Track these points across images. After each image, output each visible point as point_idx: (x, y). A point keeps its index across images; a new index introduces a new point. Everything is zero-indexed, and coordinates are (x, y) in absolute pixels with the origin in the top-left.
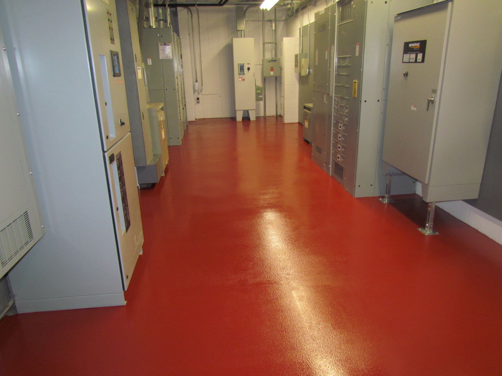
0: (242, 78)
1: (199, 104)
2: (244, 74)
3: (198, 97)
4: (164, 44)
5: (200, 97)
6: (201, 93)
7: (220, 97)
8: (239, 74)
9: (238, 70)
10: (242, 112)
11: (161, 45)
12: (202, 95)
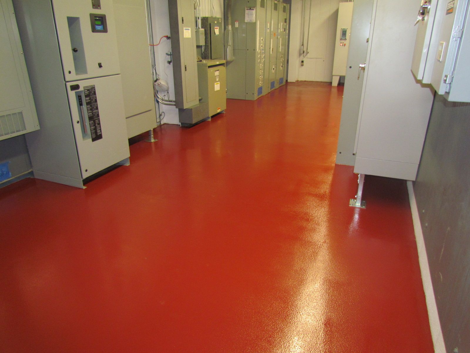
0: (343, 43)
1: (303, 67)
2: (345, 39)
3: (303, 60)
4: (249, 9)
5: (305, 60)
6: (306, 57)
7: (324, 61)
8: (341, 39)
9: (340, 34)
10: (338, 78)
11: (247, 9)
12: (307, 58)
